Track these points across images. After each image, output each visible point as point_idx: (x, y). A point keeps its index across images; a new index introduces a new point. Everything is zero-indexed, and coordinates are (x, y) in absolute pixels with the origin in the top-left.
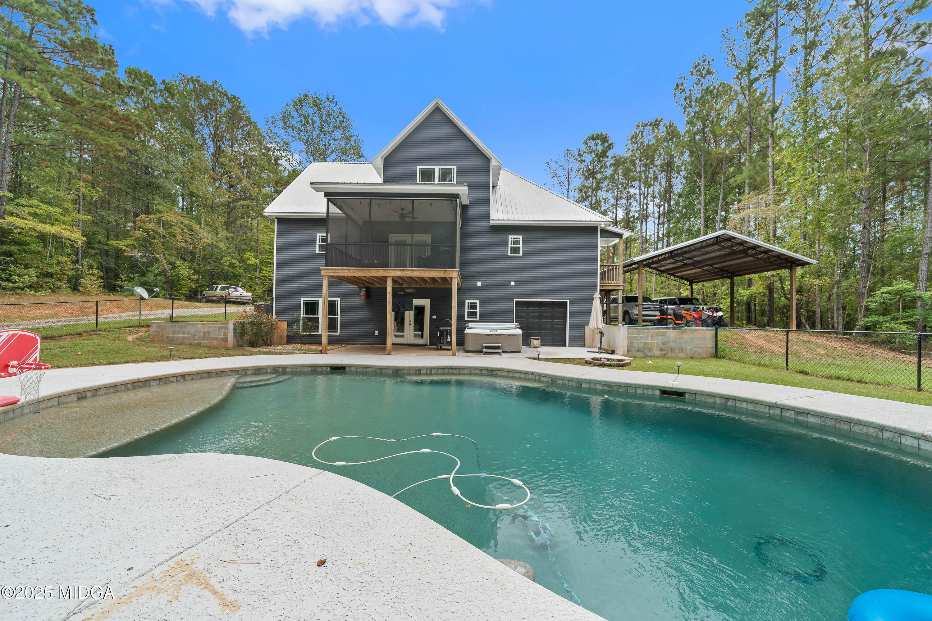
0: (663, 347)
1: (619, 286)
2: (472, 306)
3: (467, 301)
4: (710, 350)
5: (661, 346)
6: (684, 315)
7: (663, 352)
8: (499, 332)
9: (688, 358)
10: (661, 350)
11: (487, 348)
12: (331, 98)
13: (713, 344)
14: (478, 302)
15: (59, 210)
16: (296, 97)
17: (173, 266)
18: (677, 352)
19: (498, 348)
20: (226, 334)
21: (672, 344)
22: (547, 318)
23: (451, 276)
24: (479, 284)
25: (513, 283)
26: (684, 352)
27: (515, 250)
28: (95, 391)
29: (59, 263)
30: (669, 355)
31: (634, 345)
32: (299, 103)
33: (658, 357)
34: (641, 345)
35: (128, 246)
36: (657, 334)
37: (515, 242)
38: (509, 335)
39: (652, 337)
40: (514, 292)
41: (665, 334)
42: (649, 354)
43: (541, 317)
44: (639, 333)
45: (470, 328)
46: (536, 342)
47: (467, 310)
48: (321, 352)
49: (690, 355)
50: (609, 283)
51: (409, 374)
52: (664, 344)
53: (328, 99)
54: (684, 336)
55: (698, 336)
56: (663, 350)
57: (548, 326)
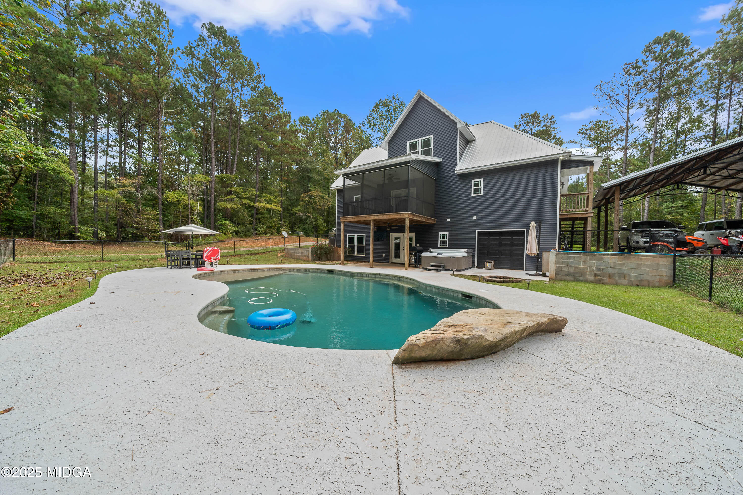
0: (598, 273)
1: (587, 213)
2: (443, 237)
3: (440, 233)
4: (665, 278)
5: (595, 272)
6: (688, 241)
7: (599, 278)
8: (443, 255)
9: (632, 285)
10: (596, 275)
11: (432, 266)
12: (395, 97)
13: (671, 273)
14: (447, 233)
15: (273, 197)
16: (374, 105)
17: (316, 219)
18: (617, 278)
19: (439, 266)
20: (308, 254)
21: (610, 270)
22: (505, 245)
23: (404, 217)
24: (449, 220)
25: (475, 218)
26: (627, 279)
27: (477, 191)
28: (239, 270)
29: (274, 221)
30: (607, 280)
31: (563, 269)
32: (376, 108)
33: (591, 282)
34: (571, 270)
35: (298, 211)
36: (591, 260)
37: (477, 184)
38: (450, 257)
39: (585, 262)
40: (477, 225)
41: (601, 259)
42: (581, 278)
43: (500, 244)
44: (568, 258)
45: (432, 252)
46: (489, 265)
47: (439, 239)
48: (340, 264)
49: (635, 283)
50: (576, 211)
51: (357, 276)
52: (599, 269)
53: (393, 98)
54: (626, 262)
55: (648, 263)
56: (598, 276)
57: (507, 252)
